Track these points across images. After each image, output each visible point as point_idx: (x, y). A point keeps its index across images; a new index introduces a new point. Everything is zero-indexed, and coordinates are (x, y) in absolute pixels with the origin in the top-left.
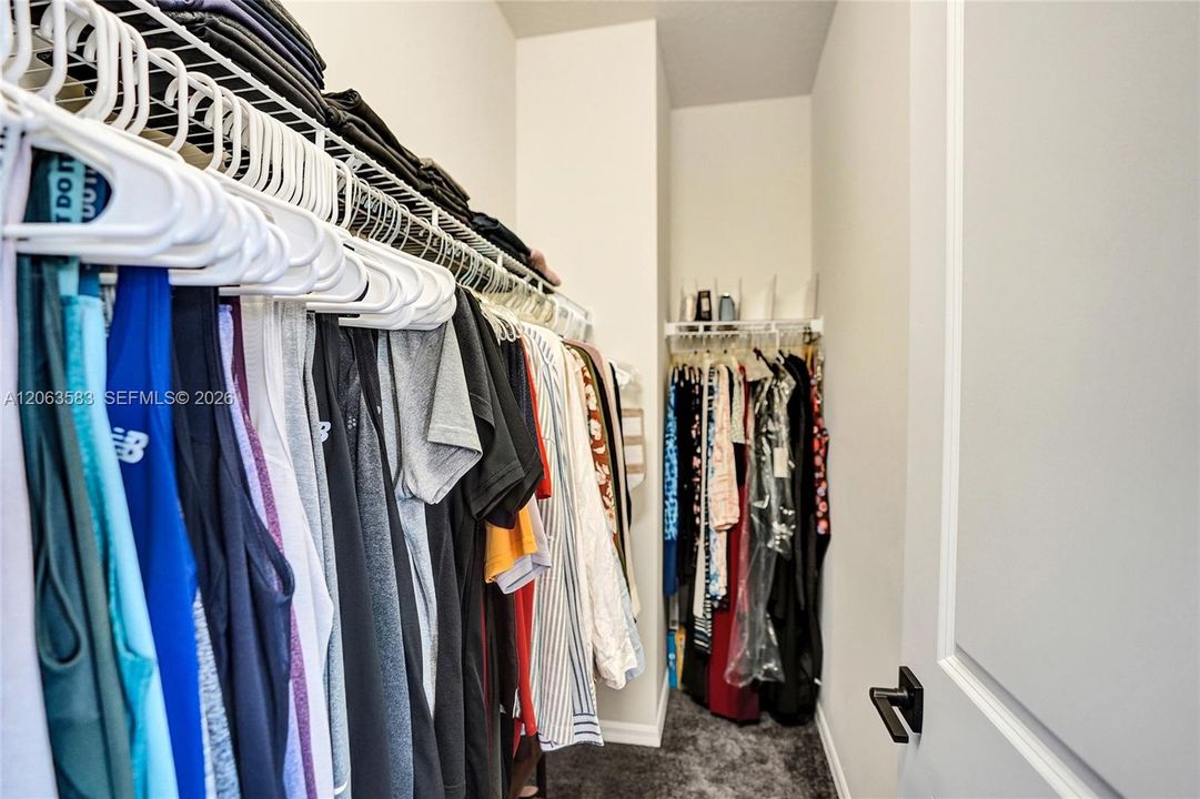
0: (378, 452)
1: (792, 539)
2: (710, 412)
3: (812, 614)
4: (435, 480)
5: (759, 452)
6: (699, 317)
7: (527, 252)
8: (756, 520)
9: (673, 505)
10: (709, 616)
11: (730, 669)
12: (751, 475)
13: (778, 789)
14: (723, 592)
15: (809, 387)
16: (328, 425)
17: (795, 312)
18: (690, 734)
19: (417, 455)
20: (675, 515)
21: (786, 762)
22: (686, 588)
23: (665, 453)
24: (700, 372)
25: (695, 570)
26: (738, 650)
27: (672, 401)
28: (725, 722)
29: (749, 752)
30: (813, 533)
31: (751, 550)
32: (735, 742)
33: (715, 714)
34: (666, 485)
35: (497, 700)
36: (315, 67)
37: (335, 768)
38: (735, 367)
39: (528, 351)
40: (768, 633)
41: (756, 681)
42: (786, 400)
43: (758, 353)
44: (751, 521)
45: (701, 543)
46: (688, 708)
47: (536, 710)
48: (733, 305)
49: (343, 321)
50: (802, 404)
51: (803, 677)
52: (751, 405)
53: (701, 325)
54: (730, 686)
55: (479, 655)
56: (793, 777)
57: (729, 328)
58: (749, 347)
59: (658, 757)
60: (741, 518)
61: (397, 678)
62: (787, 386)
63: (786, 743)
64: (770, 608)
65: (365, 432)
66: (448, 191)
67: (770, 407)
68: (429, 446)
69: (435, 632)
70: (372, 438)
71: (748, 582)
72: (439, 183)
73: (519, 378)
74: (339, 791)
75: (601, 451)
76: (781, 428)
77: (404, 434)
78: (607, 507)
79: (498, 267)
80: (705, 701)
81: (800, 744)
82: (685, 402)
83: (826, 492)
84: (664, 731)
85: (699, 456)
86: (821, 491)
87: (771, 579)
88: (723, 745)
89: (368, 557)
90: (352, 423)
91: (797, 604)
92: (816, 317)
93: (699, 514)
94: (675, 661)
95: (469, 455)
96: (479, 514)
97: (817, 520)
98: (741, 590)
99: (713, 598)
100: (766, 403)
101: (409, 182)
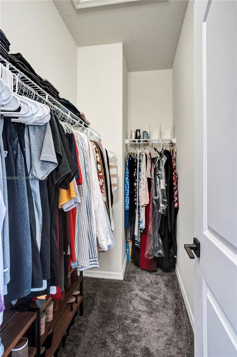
0: (23, 162)
1: (166, 209)
2: (140, 168)
3: (173, 234)
4: (42, 173)
5: (155, 181)
6: (136, 138)
7: (79, 113)
8: (155, 203)
9: (128, 198)
10: (139, 235)
11: (146, 253)
12: (153, 188)
13: (162, 292)
14: (144, 227)
15: (171, 160)
16: (7, 152)
17: (168, 136)
18: (133, 275)
19: (37, 165)
20: (128, 202)
21: (165, 284)
22: (132, 226)
23: (125, 181)
24: (137, 155)
25: (135, 220)
26: (149, 246)
27: (127, 164)
28: (145, 271)
29: (153, 281)
30: (173, 207)
31: (153, 213)
32: (148, 277)
33: (142, 269)
34: (125, 192)
35: (63, 250)
36: (7, 44)
37: (4, 263)
38: (148, 154)
39: (76, 138)
40: (159, 241)
41: (155, 257)
42: (164, 164)
43: (155, 149)
44: (153, 203)
45: (137, 211)
46: (133, 267)
47: (76, 255)
48: (148, 134)
49: (13, 120)
50: (169, 165)
51: (171, 255)
52: (153, 166)
53: (137, 140)
54: (147, 259)
55: (56, 232)
56: (167, 289)
57: (146, 141)
58: (152, 148)
59: (122, 283)
60: (150, 202)
61: (27, 235)
62: (164, 159)
63: (166, 278)
64: (160, 232)
65: (19, 155)
66: (52, 90)
67: (159, 166)
68: (40, 162)
69: (41, 223)
70: (22, 157)
71: (152, 224)
72: (49, 87)
73: (72, 145)
74: (5, 270)
75: (101, 174)
76: (162, 173)
77: (33, 158)
78: (103, 193)
79: (69, 116)
80: (139, 265)
81: (170, 278)
82: (132, 165)
83: (177, 193)
84: (125, 275)
85: (136, 182)
86: (175, 193)
87: (160, 222)
88: (144, 279)
89: (19, 195)
90: (15, 152)
91: (168, 231)
92: (174, 138)
93: (136, 201)
94: (129, 251)
95: (54, 165)
96: (57, 184)
97: (174, 203)
98: (150, 226)
99: (141, 229)
100: (157, 165)
101: (38, 84)
